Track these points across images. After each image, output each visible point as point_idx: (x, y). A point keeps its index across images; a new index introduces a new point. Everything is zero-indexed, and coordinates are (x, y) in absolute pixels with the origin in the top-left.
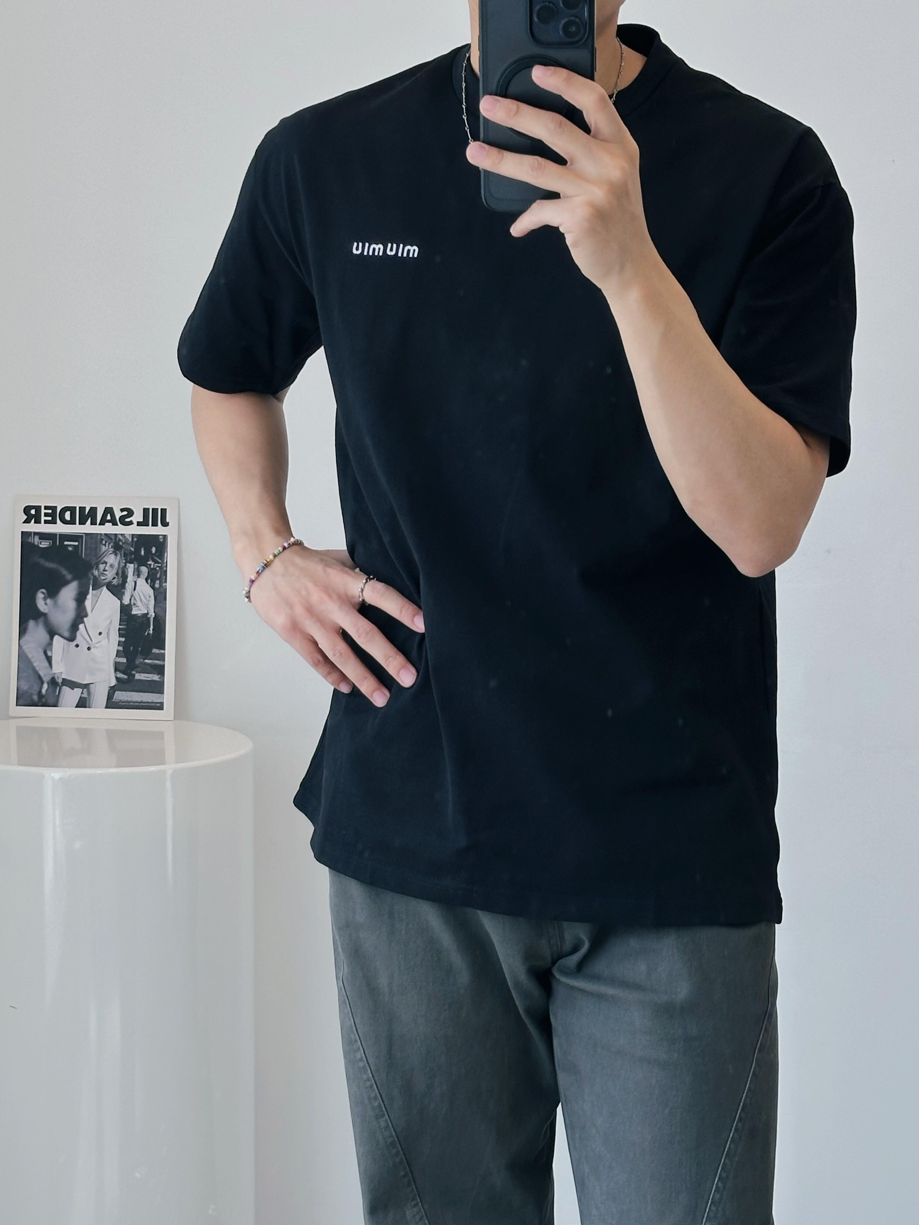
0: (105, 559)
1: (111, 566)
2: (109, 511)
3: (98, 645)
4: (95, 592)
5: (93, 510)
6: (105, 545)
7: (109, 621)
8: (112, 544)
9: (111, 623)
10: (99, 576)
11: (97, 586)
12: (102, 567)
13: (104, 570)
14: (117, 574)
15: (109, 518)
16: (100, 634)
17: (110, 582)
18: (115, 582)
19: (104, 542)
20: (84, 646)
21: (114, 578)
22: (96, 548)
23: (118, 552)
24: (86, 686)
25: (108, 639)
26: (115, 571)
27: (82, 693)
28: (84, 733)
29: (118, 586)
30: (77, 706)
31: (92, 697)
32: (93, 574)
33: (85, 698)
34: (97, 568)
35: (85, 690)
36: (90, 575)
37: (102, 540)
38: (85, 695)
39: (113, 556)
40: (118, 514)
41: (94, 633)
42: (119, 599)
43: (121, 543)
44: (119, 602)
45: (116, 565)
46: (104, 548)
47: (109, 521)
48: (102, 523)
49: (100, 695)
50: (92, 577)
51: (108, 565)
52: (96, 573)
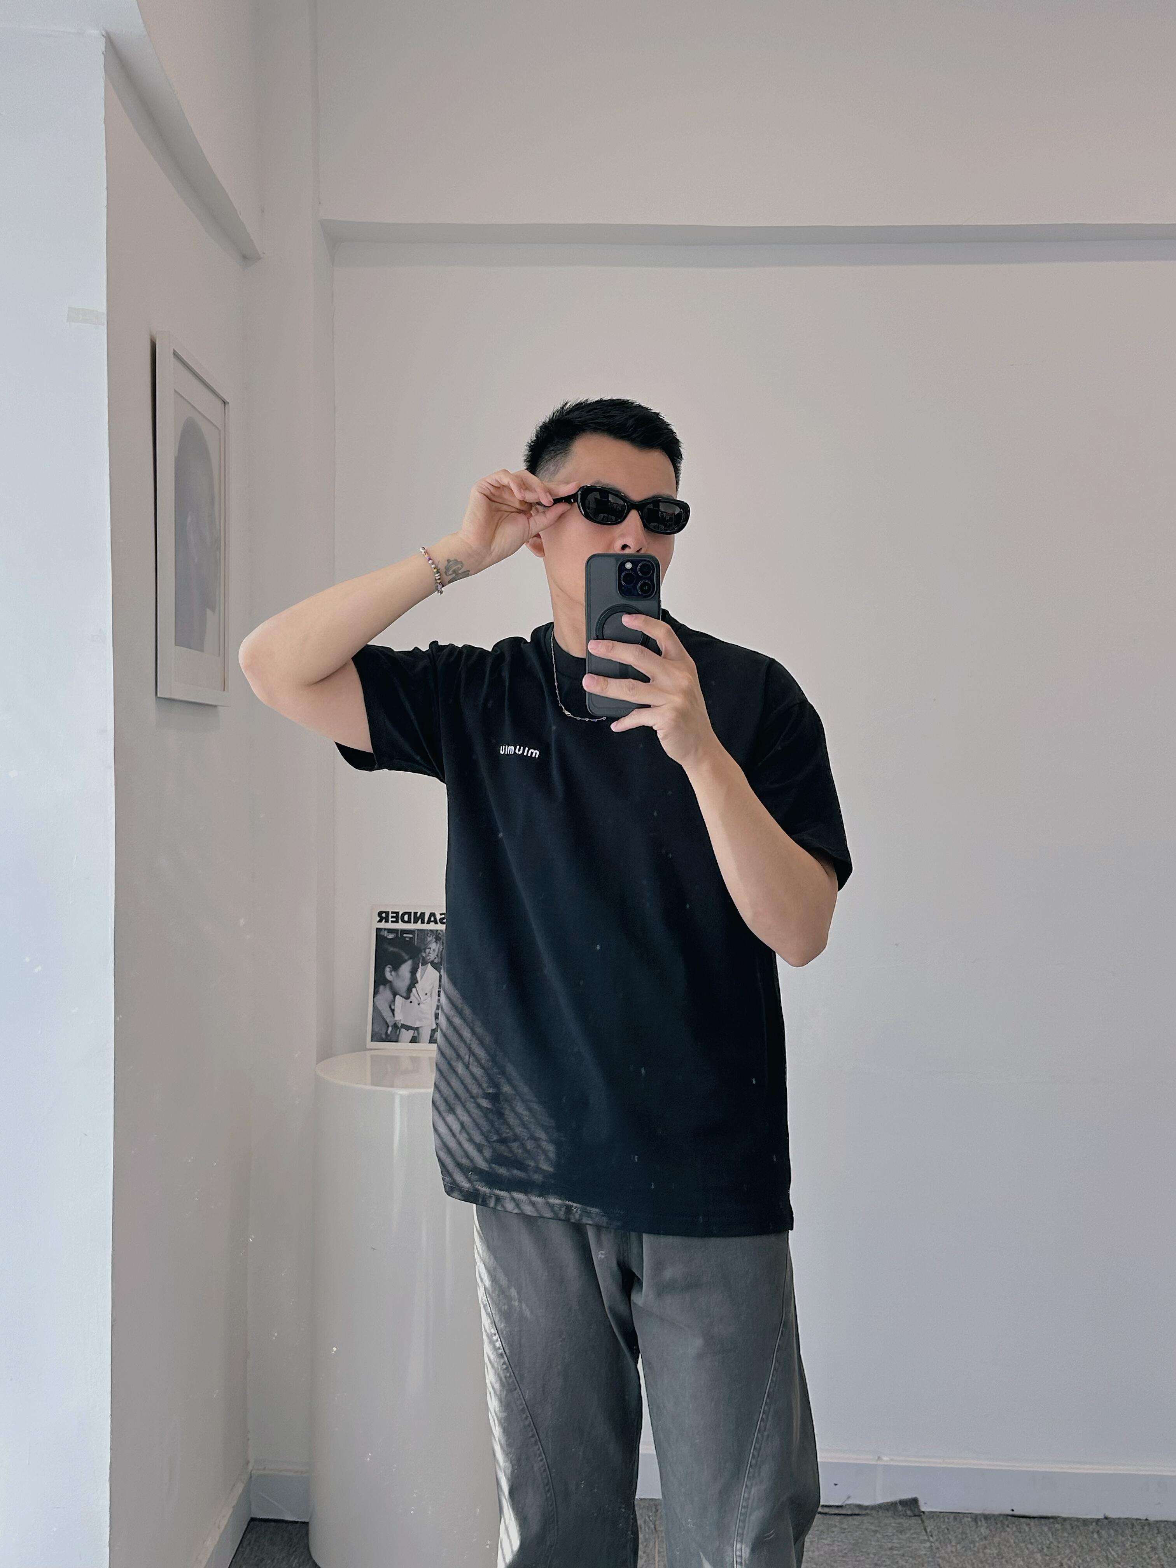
0: (430, 946)
1: (434, 950)
2: (432, 914)
3: (425, 1002)
4: (423, 967)
5: (423, 914)
6: (430, 937)
7: (432, 986)
8: (434, 936)
9: (433, 987)
10: (426, 957)
11: (424, 963)
12: (428, 951)
13: (429, 953)
14: (437, 956)
15: (432, 919)
16: (426, 994)
17: (433, 961)
18: (436, 961)
19: (429, 935)
20: (415, 1002)
21: (435, 958)
22: (424, 939)
23: (438, 941)
24: (417, 1029)
25: (431, 998)
26: (436, 953)
27: (414, 1033)
28: (414, 1060)
29: (438, 963)
30: (410, 1042)
31: (420, 1036)
32: (422, 956)
33: (416, 1037)
34: (425, 952)
35: (416, 1031)
36: (420, 956)
37: (428, 933)
38: (416, 1035)
39: (435, 944)
40: (438, 917)
41: (422, 994)
42: (438, 971)
43: (440, 936)
44: (438, 974)
45: (437, 950)
46: (429, 939)
47: (432, 921)
48: (429, 922)
49: (426, 1035)
50: (421, 958)
51: (432, 950)
52: (424, 955)
